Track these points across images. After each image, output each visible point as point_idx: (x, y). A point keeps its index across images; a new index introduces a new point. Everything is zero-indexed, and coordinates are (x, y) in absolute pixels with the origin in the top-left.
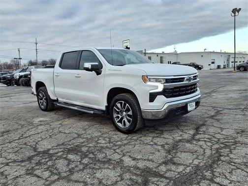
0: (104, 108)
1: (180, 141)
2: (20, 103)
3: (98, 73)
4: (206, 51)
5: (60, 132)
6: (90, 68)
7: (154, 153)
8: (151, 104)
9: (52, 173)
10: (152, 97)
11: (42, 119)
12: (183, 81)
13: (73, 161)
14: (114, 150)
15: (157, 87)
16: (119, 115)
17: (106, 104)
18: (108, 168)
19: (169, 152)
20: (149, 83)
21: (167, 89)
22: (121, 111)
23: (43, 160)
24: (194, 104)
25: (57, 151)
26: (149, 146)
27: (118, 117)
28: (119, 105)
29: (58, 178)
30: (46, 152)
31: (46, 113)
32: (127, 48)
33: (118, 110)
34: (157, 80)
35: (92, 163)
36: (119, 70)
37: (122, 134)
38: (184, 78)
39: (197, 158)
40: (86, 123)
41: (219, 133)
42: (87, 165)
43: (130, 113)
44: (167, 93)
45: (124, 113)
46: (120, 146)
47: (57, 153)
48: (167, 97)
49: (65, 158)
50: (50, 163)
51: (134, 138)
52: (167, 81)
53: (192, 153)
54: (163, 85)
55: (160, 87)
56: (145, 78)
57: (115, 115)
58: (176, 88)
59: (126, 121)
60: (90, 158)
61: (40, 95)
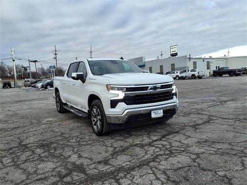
0: (87, 111)
2: (50, 105)
5: (52, 131)
6: (76, 77)
7: (101, 153)
8: (113, 110)
9: (12, 161)
10: (114, 104)
11: (51, 119)
12: (146, 90)
13: (35, 154)
14: (74, 148)
15: (118, 95)
17: (88, 109)
18: (53, 162)
19: (114, 153)
20: (111, 91)
21: (128, 97)
23: (17, 151)
25: (34, 145)
27: (94, 120)
28: (94, 110)
29: (12, 165)
30: (25, 145)
31: (60, 114)
32: (122, 58)
33: (94, 115)
34: (119, 89)
35: (46, 157)
36: (95, 80)
37: (95, 135)
38: (148, 87)
40: (79, 124)
41: (180, 141)
42: (42, 157)
43: (100, 117)
44: (128, 100)
45: (98, 117)
46: (82, 146)
47: (31, 147)
48: (127, 104)
49: (33, 151)
51: (101, 140)
52: (128, 89)
53: (132, 156)
54: (124, 93)
55: (121, 95)
56: (109, 87)
59: (98, 124)
60: (50, 152)
61: (57, 98)
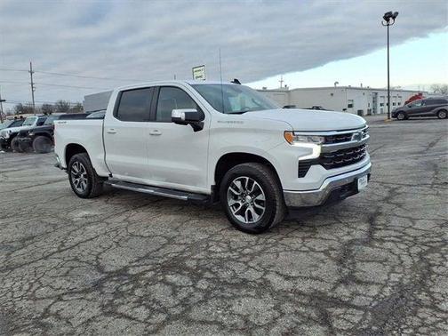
0: (208, 190)
1: (351, 243)
3: (197, 128)
4: (337, 85)
5: (132, 235)
6: (183, 118)
7: (316, 266)
9: (153, 311)
10: (303, 168)
12: (349, 140)
13: (181, 287)
14: (246, 263)
15: (310, 151)
16: (240, 202)
17: (212, 182)
18: (248, 296)
19: (340, 262)
20: (297, 144)
21: (327, 154)
22: (242, 194)
23: (124, 288)
24: (365, 178)
25: (141, 269)
26: (302, 254)
27: (237, 205)
28: (238, 184)
29: (168, 319)
30: (122, 272)
32: (236, 81)
33: (236, 193)
34: (310, 139)
35: (215, 289)
36: (242, 122)
38: (351, 134)
39: (393, 271)
41: (410, 227)
42: (208, 292)
43: (261, 197)
44: (327, 160)
45: (249, 197)
46: (252, 256)
47: (143, 273)
48: (327, 168)
49: (162, 281)
50: (138, 292)
51: (270, 240)
52: (327, 139)
53: (381, 262)
54: (319, 147)
55: (316, 151)
56: (290, 136)
57: (231, 202)
58: (340, 151)
59: (253, 211)
60: (208, 279)
61: (75, 168)
